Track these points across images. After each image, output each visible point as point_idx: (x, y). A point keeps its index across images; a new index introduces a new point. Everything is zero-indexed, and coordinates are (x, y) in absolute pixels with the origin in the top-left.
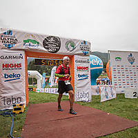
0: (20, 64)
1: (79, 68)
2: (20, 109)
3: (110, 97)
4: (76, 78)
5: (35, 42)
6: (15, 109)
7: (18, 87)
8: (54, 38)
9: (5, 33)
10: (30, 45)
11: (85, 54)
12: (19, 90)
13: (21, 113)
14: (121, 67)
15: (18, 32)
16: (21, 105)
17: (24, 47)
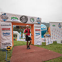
0: (10, 28)
1: (36, 30)
3: (50, 43)
4: (35, 34)
5: (16, 18)
6: (8, 48)
8: (25, 16)
11: (39, 24)
12: (9, 40)
13: (10, 50)
14: (55, 30)
15: (9, 14)
16: (10, 47)
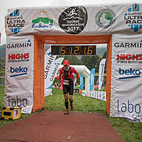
2: (9, 114)
7: (24, 85)
9: (11, 15)
10: (40, 26)
17: (32, 30)
